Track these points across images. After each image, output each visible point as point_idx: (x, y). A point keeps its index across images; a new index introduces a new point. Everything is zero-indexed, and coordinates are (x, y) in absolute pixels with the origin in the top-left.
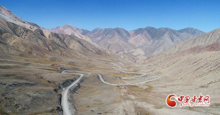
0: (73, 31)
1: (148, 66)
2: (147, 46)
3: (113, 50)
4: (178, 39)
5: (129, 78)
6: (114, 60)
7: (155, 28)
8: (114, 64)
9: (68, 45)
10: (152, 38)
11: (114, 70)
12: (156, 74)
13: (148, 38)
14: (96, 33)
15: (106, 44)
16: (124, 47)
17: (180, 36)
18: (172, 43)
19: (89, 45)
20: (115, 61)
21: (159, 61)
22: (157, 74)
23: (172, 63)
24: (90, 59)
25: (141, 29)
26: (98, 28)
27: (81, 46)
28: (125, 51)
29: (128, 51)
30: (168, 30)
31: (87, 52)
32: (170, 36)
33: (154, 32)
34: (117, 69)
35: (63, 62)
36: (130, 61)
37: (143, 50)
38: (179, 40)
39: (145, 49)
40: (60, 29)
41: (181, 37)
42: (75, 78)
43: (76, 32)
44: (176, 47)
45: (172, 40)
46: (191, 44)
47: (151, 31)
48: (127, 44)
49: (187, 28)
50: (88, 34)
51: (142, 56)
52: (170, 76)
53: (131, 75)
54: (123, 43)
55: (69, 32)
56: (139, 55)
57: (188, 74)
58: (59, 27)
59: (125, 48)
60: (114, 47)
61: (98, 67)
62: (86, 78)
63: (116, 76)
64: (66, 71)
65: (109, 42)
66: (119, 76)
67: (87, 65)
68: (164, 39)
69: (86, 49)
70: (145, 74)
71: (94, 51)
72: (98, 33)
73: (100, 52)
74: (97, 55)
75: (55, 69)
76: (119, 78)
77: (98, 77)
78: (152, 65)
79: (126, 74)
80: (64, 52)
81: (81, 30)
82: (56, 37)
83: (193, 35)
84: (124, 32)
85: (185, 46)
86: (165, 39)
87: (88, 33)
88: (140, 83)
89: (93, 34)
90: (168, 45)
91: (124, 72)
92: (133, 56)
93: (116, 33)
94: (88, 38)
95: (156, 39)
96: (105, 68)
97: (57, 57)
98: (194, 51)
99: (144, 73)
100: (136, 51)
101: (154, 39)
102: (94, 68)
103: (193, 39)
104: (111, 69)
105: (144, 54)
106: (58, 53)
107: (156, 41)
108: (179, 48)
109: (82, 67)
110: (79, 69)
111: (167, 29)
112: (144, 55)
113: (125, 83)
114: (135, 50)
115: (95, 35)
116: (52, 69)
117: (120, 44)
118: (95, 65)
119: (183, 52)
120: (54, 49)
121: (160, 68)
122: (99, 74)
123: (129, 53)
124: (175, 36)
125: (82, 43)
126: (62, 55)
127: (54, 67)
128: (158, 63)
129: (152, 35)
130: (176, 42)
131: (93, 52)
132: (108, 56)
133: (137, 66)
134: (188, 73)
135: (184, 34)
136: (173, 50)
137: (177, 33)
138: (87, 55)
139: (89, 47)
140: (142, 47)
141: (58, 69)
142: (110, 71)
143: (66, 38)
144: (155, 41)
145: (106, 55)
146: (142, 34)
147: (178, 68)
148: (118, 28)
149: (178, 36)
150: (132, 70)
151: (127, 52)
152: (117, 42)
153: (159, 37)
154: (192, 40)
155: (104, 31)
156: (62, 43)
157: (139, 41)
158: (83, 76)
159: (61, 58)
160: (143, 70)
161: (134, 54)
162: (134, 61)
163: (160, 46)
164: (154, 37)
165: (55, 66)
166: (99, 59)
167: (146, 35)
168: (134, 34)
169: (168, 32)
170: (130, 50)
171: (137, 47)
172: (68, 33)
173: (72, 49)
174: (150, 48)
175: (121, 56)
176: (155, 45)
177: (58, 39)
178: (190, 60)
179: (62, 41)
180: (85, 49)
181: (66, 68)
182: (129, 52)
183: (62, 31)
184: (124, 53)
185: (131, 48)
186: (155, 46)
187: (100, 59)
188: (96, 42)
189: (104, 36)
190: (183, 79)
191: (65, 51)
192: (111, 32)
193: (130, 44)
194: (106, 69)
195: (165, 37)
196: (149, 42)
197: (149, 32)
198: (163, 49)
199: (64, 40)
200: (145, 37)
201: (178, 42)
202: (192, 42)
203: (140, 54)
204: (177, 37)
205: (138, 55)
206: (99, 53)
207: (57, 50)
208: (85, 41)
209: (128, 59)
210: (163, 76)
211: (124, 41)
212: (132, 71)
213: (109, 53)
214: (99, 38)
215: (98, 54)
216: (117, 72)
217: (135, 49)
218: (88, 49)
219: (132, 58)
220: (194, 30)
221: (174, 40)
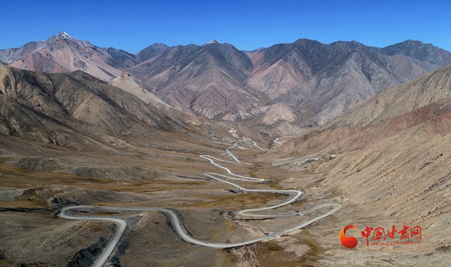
0: (81, 54)
1: (306, 162)
2: (301, 96)
3: (205, 111)
4: (383, 74)
5: (255, 213)
6: (210, 146)
7: (319, 44)
8: (212, 162)
9: (68, 108)
10: (314, 73)
11: (212, 183)
12: (328, 194)
13: (302, 72)
14: (151, 60)
15: (182, 93)
16: (235, 101)
17: (388, 66)
18: (368, 86)
19: (134, 103)
20: (213, 150)
21: (334, 147)
22: (331, 196)
23: (367, 161)
24: (142, 150)
25: (281, 45)
26: (157, 44)
27: (109, 108)
28: (240, 111)
29: (249, 111)
30: (357, 49)
31: (130, 125)
32: (363, 65)
33: (318, 55)
34: (220, 177)
35: (59, 171)
36: (255, 144)
37: (290, 108)
38: (386, 76)
39: (295, 104)
40: (39, 49)
41: (390, 66)
42: (102, 239)
43: (89, 59)
44: (377, 102)
45: (366, 76)
46: (416, 95)
47: (311, 51)
48: (244, 92)
49: (406, 42)
50: (127, 62)
51: (287, 127)
52: (364, 204)
53: (261, 198)
54: (233, 87)
55: (69, 60)
56: (280, 121)
57: (410, 202)
58: (34, 44)
59: (240, 104)
60: (209, 102)
61: (166, 179)
62: (135, 235)
63: (219, 208)
64: (71, 210)
65: (193, 87)
66: (230, 208)
67: (134, 174)
68: (345, 74)
69: (125, 119)
70: (300, 193)
71: (149, 121)
72: (157, 60)
73: (167, 124)
74: (160, 132)
75: (38, 207)
76: (230, 214)
77: (170, 224)
78: (317, 159)
79: (246, 195)
80: (60, 137)
81: (106, 53)
82: (29, 82)
83: (421, 60)
84: (235, 56)
85: (400, 100)
86: (348, 73)
87: (127, 60)
88: (286, 232)
89: (145, 62)
90: (357, 91)
91: (242, 191)
92: (264, 125)
93: (212, 60)
94: (128, 81)
95: (325, 73)
96: (185, 180)
97: (38, 157)
98: (424, 119)
99: (296, 189)
100: (270, 112)
101: (320, 74)
102: (156, 185)
103: (422, 80)
104: (204, 183)
105: (293, 120)
106: (41, 141)
107: (325, 81)
108: (387, 106)
109: (119, 184)
110: (111, 197)
111: (353, 45)
112: (292, 124)
113: (247, 232)
114: (267, 107)
115: (149, 65)
116: (27, 205)
117: (225, 92)
118: (156, 175)
119: (396, 120)
120: (28, 128)
121: (339, 176)
122: (172, 209)
123: (252, 119)
124: (375, 65)
125: (113, 99)
126: (53, 145)
127: (34, 197)
128: (333, 152)
129: (312, 63)
130: (378, 82)
131: (146, 124)
132: (192, 134)
133: (277, 161)
134: (409, 199)
135: (398, 60)
136: (371, 112)
137: (380, 56)
138: (130, 135)
139: (134, 108)
140: (286, 98)
141: (46, 203)
142: (201, 191)
143: (62, 87)
144: (323, 80)
145: (189, 131)
146: (286, 60)
147: (384, 179)
148: (216, 44)
149: (382, 64)
150: (262, 180)
151: (247, 114)
152: (216, 86)
153: (331, 68)
154: (417, 82)
155: (176, 54)
156: (48, 100)
157: (278, 81)
158: (127, 228)
159: (50, 159)
160: (292, 179)
161: (267, 120)
162: (267, 143)
163: (335, 95)
164: (319, 70)
165: (35, 194)
166: (167, 145)
167: (298, 63)
168: (264, 62)
169: (355, 53)
170: (254, 107)
171: (272, 99)
172: (64, 61)
173: (81, 122)
174: (310, 101)
175: (230, 129)
176: (322, 92)
177: (36, 91)
178: (414, 155)
179: (49, 94)
180: (123, 116)
181: (71, 199)
182: (252, 114)
183: (44, 55)
184: (239, 119)
185: (256, 102)
186: (322, 95)
187: (170, 144)
188: (155, 88)
189: (177, 70)
190: (396, 215)
191: (61, 131)
192: (196, 57)
193: (254, 91)
194: (190, 184)
195: (349, 69)
196: (306, 84)
197: (305, 55)
198: (344, 103)
199: (55, 91)
200: (295, 69)
201: (384, 82)
202: (418, 87)
203: (283, 121)
204: (381, 69)
205: (276, 123)
206: (166, 126)
207: (35, 129)
208: (121, 92)
209: (251, 138)
210: (347, 204)
211: (234, 84)
212: (263, 183)
213: (194, 123)
214: (163, 75)
215: (162, 128)
216: (222, 190)
217: (268, 104)
218: (133, 115)
219: (261, 133)
220: (422, 48)
221: (372, 77)
